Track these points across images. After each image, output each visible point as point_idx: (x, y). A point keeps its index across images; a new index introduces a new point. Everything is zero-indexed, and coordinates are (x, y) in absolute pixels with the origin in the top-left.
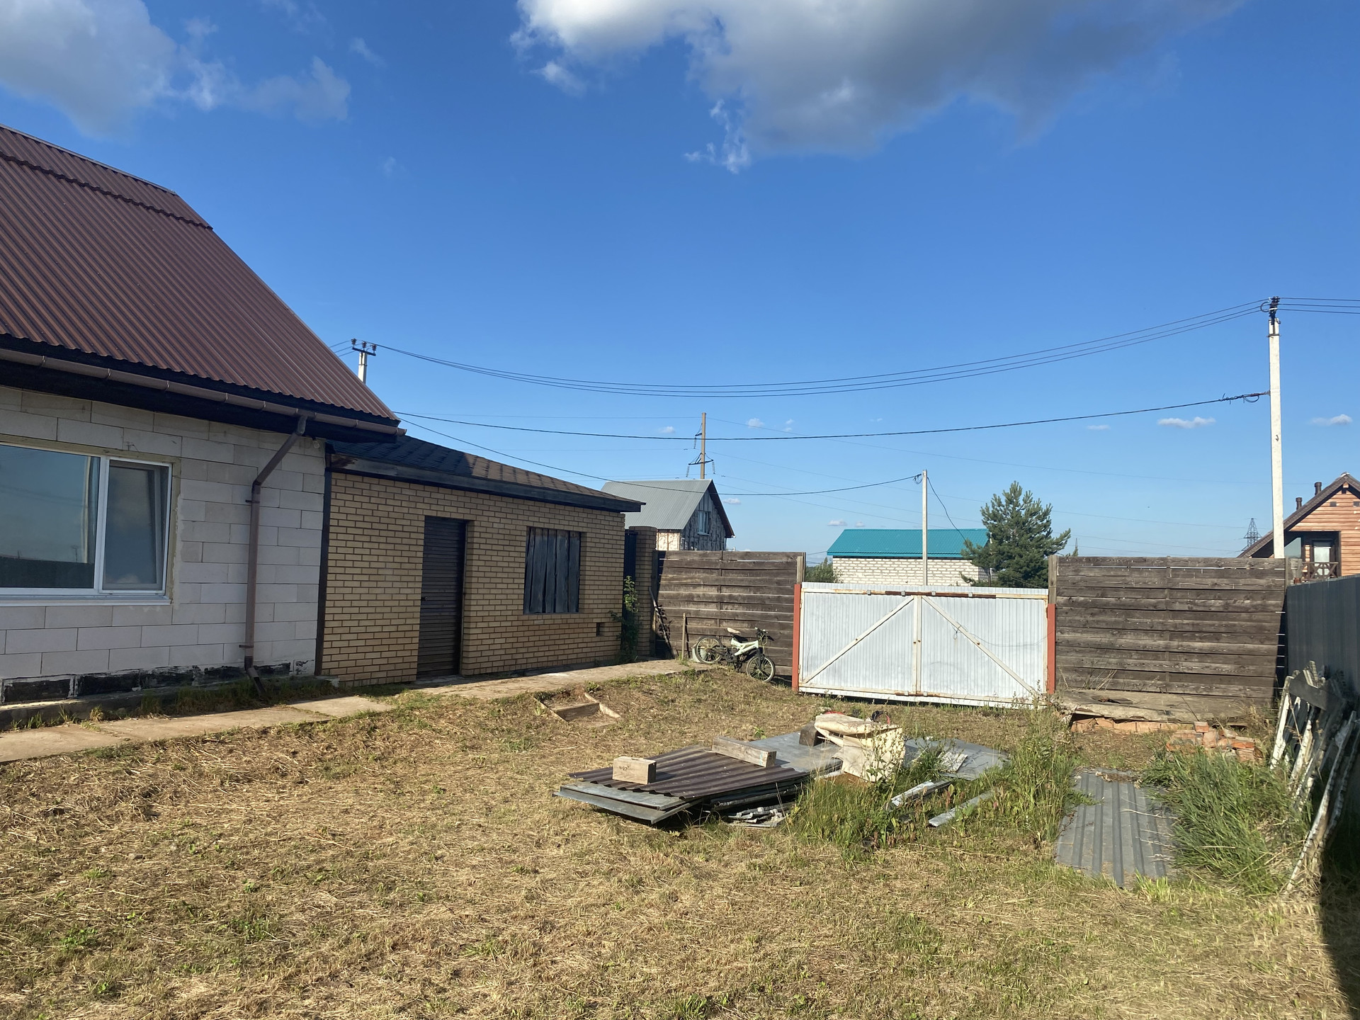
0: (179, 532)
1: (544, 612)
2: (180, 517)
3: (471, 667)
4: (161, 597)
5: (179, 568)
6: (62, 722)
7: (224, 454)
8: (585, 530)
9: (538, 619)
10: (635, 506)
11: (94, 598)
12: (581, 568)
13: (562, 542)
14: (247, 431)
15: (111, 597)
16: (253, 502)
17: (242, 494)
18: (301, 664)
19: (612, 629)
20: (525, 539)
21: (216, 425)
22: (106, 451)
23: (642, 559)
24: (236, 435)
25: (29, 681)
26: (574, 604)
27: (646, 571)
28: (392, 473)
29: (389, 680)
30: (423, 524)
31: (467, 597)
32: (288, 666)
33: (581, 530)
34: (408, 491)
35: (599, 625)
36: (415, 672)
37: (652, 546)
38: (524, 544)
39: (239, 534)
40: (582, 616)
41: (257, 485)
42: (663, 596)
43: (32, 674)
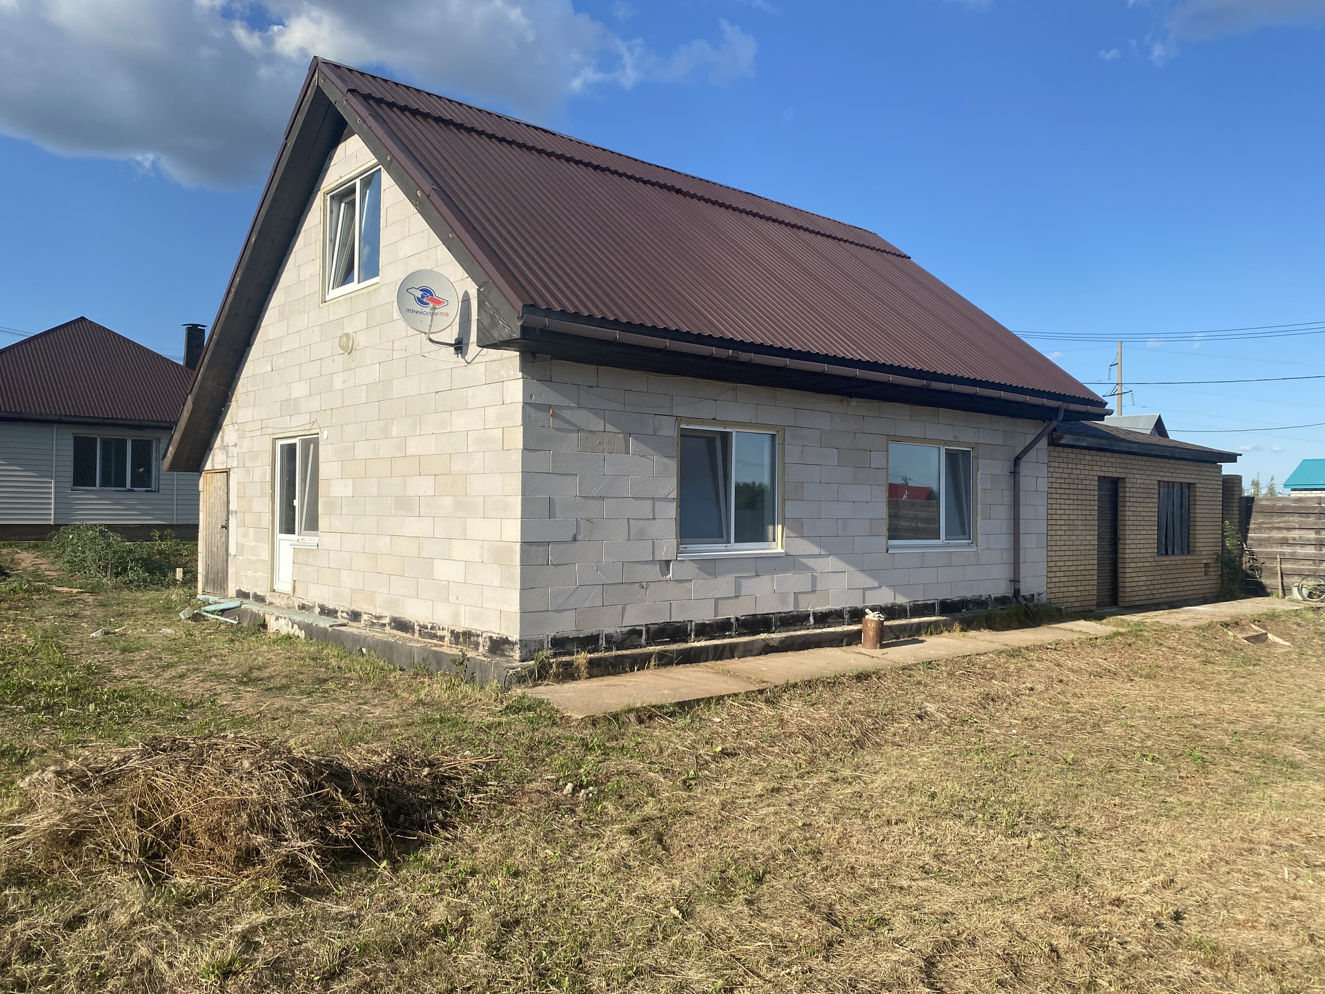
0: (979, 498)
1: (1167, 554)
2: (979, 487)
3: (1127, 599)
4: (969, 545)
5: (981, 525)
6: (942, 632)
7: (998, 440)
8: (1195, 481)
9: (1167, 560)
10: (1232, 458)
11: (942, 546)
12: (1191, 515)
13: (1177, 492)
14: (1009, 420)
15: (948, 546)
16: (1015, 473)
17: (1008, 466)
18: (1039, 594)
19: (1215, 569)
20: (1156, 491)
21: (995, 417)
22: (945, 443)
23: (1230, 505)
24: (1003, 423)
25: (920, 603)
26: (1187, 548)
27: (1235, 516)
28: (1085, 444)
29: (1082, 609)
30: (1096, 483)
31: (1121, 542)
32: (1033, 595)
33: (1189, 481)
34: (1088, 457)
35: (1206, 565)
36: (1095, 602)
37: (1239, 493)
38: (1156, 496)
39: (1007, 498)
40: (1195, 557)
41: (1017, 460)
42: (1252, 539)
43: (921, 598)
